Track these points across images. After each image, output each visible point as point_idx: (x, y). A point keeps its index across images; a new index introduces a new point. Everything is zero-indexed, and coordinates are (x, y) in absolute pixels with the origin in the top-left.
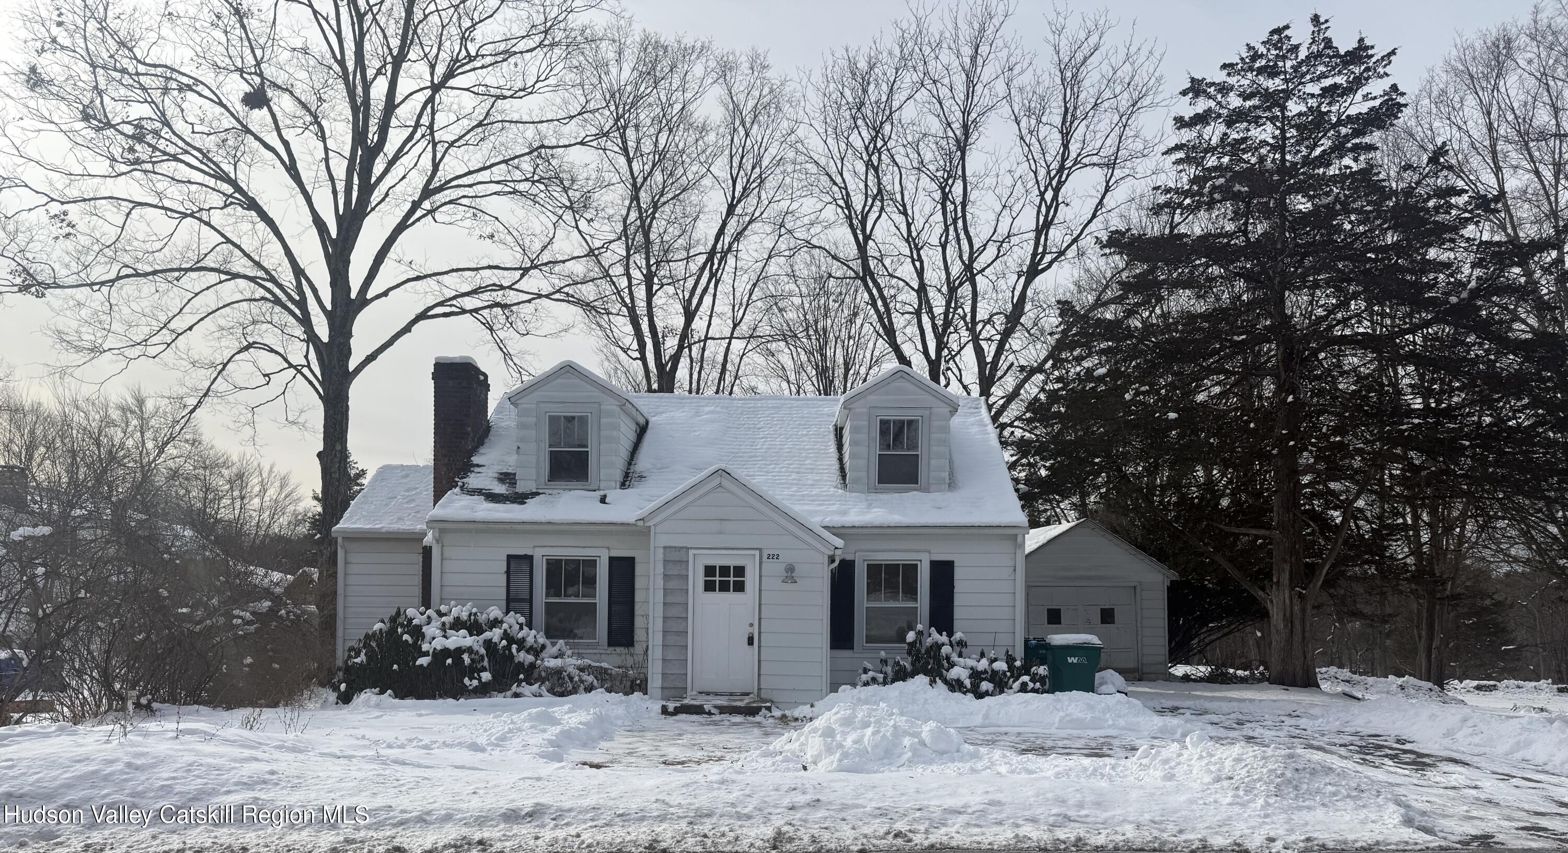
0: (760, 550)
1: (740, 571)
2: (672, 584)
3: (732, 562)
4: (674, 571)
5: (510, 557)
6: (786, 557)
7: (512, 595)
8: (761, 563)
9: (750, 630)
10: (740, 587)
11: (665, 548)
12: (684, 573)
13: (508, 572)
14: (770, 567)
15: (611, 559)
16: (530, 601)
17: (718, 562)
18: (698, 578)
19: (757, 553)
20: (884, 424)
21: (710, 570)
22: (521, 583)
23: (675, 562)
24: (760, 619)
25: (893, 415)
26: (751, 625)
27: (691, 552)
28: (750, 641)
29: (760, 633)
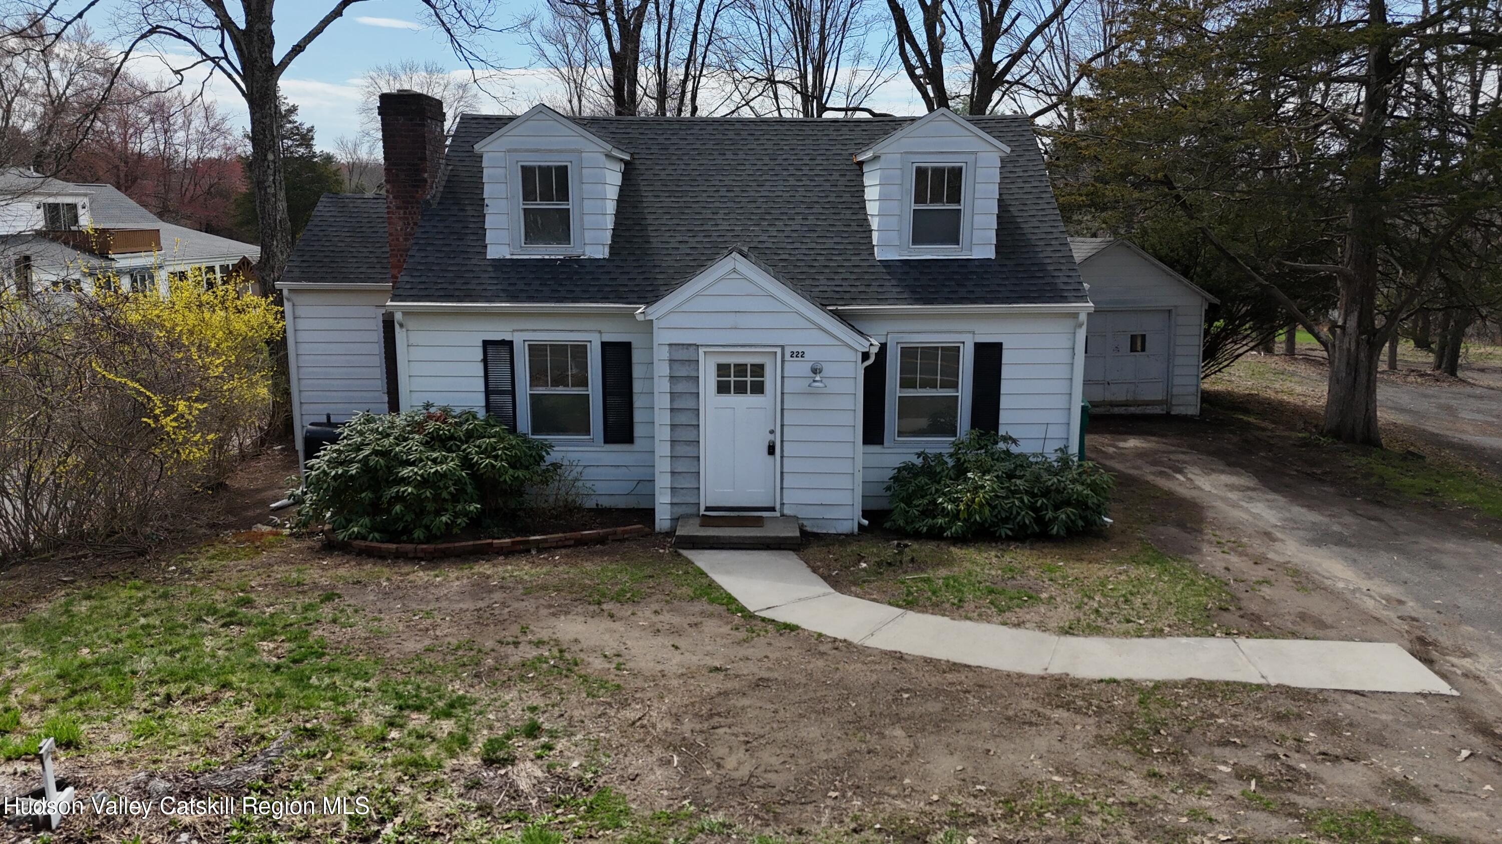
0: (783, 347)
1: (758, 370)
2: (680, 387)
3: (749, 360)
4: (683, 372)
5: (486, 344)
6: (812, 355)
7: (492, 386)
8: (783, 361)
9: (771, 437)
10: (758, 388)
11: (670, 345)
12: (694, 374)
13: (485, 361)
14: (795, 368)
15: (604, 345)
16: (513, 393)
17: (732, 360)
18: (708, 379)
19: (779, 350)
20: (921, 173)
21: (722, 369)
22: (500, 371)
23: (683, 362)
24: (782, 426)
25: (930, 162)
26: (772, 432)
27: (701, 351)
28: (771, 450)
29: (782, 441)
